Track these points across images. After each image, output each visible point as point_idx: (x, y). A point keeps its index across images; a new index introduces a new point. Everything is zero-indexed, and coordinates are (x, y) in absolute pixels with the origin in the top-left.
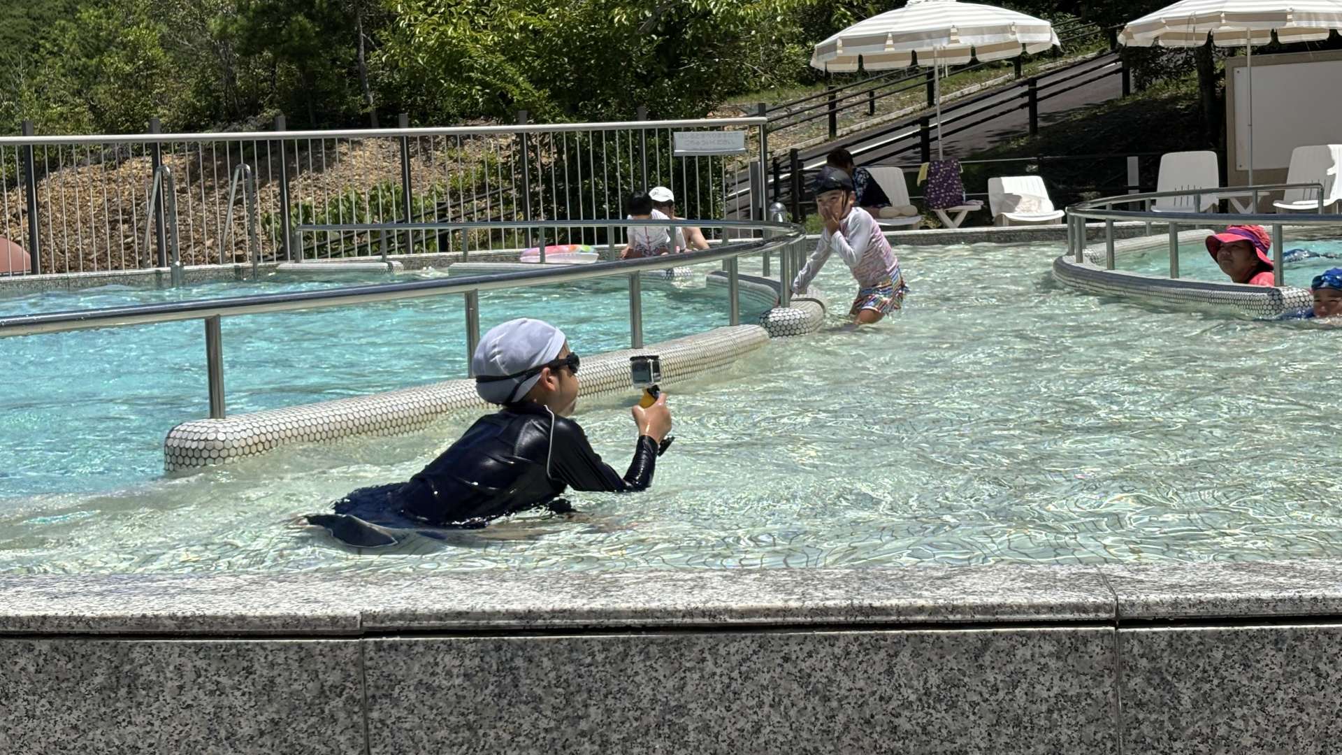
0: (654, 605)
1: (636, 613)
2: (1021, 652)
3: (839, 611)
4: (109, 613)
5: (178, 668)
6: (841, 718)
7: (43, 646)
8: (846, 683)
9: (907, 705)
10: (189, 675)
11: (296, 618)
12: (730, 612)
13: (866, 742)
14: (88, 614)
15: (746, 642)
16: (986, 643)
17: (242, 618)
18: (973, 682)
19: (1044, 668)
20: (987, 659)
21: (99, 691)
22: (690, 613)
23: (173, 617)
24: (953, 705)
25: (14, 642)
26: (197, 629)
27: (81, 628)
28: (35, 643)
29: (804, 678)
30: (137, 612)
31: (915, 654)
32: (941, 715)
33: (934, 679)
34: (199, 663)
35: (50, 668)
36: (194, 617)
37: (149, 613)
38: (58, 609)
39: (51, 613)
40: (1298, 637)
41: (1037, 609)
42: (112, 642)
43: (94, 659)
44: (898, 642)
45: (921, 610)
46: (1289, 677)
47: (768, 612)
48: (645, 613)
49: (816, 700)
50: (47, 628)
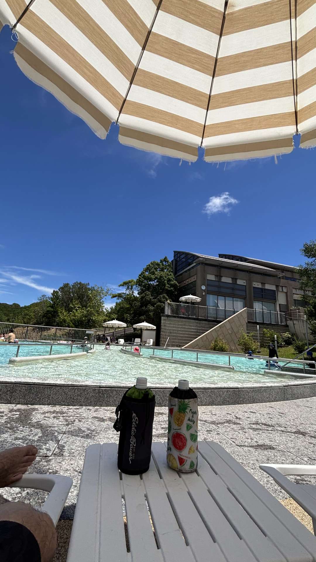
0: (49, 383)
1: (47, 383)
2: (89, 390)
3: (70, 384)
6: (68, 397)
8: (69, 393)
9: (76, 396)
11: (6, 382)
12: (58, 384)
13: (70, 400)
15: (59, 388)
16: (85, 389)
18: (83, 394)
19: (91, 392)
20: (85, 391)
22: (53, 384)
24: (80, 396)
29: (65, 392)
31: (78, 390)
32: (79, 397)
33: (79, 393)
40: (118, 390)
41: (91, 385)
44: (76, 388)
45: (79, 385)
46: (116, 394)
47: (62, 384)
49: (65, 395)
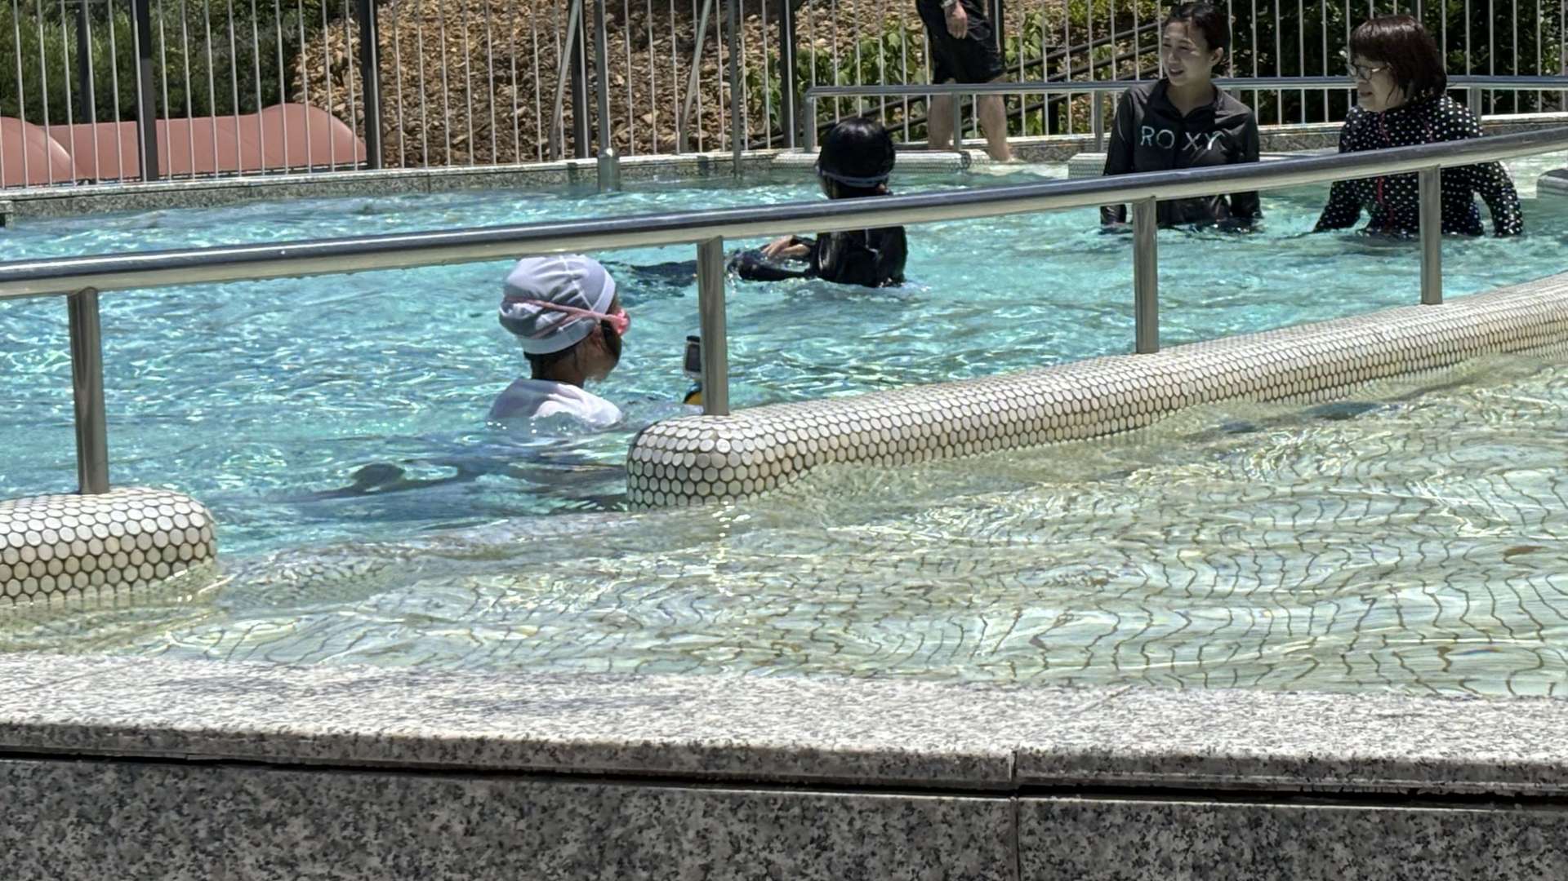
0: (1538, 757)
1: (1504, 770)
4: (588, 738)
5: (703, 836)
7: (479, 790)
10: (721, 849)
11: (904, 759)
14: (554, 738)
17: (811, 754)
21: (571, 868)
23: (694, 748)
25: (430, 782)
26: (736, 769)
27: (540, 762)
28: (465, 784)
30: (635, 738)
34: (737, 828)
35: (489, 826)
36: (729, 747)
37: (655, 740)
38: (503, 729)
39: (492, 734)
42: (592, 787)
43: (562, 814)
48: (1522, 771)
50: (485, 760)
